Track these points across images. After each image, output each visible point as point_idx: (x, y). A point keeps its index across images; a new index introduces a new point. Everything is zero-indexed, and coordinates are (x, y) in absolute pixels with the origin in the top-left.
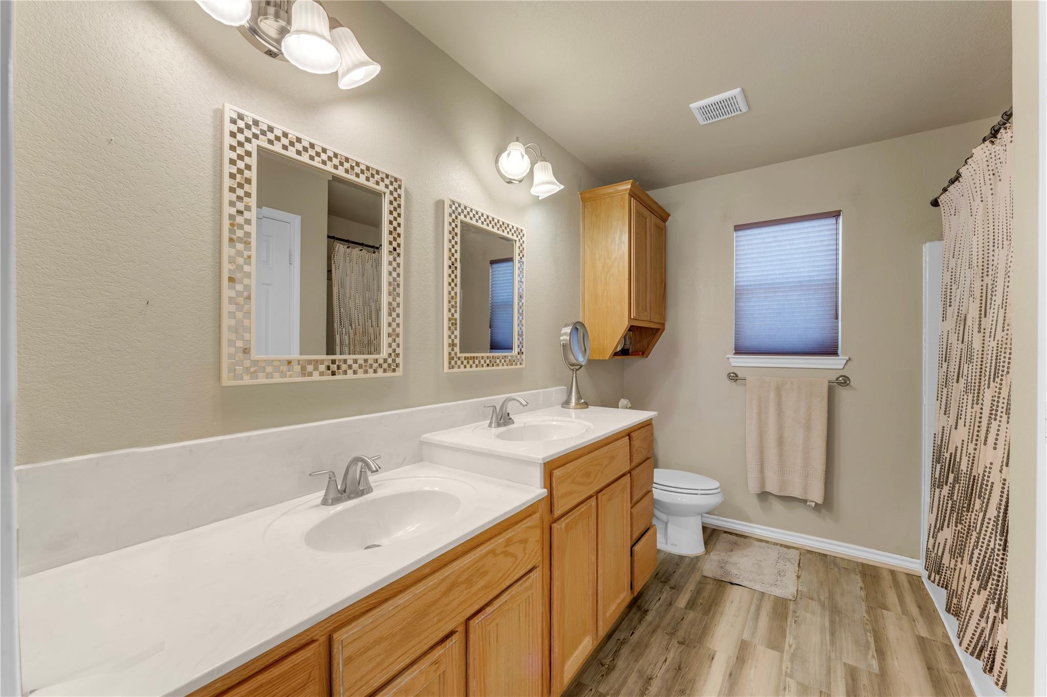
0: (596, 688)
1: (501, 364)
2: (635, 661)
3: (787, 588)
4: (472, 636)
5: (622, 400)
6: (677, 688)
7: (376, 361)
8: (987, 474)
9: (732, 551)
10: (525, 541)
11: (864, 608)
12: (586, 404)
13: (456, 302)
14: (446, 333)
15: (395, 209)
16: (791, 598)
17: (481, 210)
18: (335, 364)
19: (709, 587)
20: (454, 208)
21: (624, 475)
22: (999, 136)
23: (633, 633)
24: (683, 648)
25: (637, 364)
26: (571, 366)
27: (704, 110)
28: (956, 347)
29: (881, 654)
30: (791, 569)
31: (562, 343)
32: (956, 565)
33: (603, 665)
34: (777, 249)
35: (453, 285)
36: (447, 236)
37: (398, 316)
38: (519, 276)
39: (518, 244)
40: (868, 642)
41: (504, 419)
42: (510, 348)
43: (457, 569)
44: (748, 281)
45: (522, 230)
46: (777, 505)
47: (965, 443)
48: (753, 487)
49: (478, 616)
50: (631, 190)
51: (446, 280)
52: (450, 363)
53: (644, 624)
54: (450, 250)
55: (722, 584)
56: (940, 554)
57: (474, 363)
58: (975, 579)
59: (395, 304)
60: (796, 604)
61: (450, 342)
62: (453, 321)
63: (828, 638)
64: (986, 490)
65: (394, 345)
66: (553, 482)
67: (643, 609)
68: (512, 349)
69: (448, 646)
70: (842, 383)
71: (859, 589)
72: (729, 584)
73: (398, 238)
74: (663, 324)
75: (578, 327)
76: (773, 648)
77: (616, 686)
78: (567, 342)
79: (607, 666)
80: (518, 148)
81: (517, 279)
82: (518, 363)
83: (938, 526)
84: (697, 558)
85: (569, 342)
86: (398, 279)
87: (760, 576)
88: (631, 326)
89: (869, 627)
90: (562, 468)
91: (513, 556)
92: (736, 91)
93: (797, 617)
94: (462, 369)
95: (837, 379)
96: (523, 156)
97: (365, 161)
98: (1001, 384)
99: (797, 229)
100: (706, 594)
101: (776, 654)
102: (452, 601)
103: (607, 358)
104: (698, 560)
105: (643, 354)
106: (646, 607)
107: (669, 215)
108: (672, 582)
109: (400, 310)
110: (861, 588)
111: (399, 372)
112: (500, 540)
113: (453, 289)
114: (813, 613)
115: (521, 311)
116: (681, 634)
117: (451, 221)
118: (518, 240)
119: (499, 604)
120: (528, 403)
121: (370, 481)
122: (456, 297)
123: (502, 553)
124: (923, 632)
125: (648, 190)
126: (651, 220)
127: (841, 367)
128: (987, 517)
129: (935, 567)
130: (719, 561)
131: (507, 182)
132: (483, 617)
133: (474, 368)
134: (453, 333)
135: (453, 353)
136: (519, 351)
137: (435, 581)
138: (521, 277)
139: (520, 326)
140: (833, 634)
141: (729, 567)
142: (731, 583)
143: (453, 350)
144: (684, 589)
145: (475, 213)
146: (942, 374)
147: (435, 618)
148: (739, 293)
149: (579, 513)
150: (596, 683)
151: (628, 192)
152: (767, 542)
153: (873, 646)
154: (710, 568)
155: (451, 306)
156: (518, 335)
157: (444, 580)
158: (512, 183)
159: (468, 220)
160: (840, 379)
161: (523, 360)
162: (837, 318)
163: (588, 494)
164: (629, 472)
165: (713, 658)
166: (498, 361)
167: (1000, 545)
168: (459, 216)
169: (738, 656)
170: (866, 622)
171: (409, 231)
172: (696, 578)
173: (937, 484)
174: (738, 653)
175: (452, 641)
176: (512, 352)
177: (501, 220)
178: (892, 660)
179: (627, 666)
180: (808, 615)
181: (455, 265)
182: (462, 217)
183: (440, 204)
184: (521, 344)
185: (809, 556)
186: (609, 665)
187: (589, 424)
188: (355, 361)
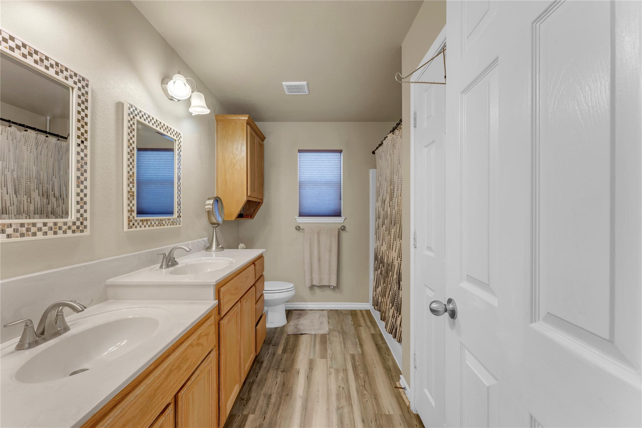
0: (242, 413)
1: (166, 224)
2: (261, 390)
3: (325, 329)
4: (180, 403)
5: (241, 244)
6: (284, 394)
7: (65, 224)
8: (393, 262)
9: (299, 318)
10: (207, 335)
11: (353, 329)
12: (223, 248)
13: (133, 180)
14: (126, 202)
15: (83, 103)
16: (327, 333)
17: (152, 115)
18: (24, 227)
19: (292, 339)
20: (131, 110)
21: (251, 287)
22: (395, 131)
23: (257, 376)
24: (284, 374)
25: (248, 223)
26: (212, 224)
27: (289, 87)
28: (382, 213)
29: (361, 345)
30: (325, 320)
31: (207, 210)
32: (383, 300)
33: (243, 400)
34: (317, 164)
35: (131, 166)
36: (126, 130)
37: (86, 187)
38: (178, 164)
39: (177, 143)
40: (357, 342)
41: (171, 262)
42: (172, 213)
43: (172, 361)
44: (305, 179)
45: (180, 134)
46: (317, 290)
47: (386, 251)
48: (308, 284)
49: (183, 389)
50: (247, 120)
51: (126, 163)
52: (129, 224)
53: (262, 369)
54: (129, 141)
55: (297, 336)
56: (378, 298)
57: (147, 224)
58: (390, 303)
59: (82, 178)
60: (329, 335)
61: (129, 209)
62: (132, 194)
63: (343, 346)
64: (393, 268)
65: (82, 211)
66: (220, 296)
67: (260, 362)
68: (173, 214)
69: (167, 414)
70: (343, 229)
71: (351, 321)
72: (300, 335)
73: (85, 126)
74: (262, 200)
75: (217, 200)
76: (323, 358)
77: (253, 407)
78: (210, 210)
79: (245, 399)
80: (182, 79)
81: (176, 166)
82: (178, 223)
83: (377, 286)
84: (284, 326)
85: (212, 210)
86: (85, 158)
87: (313, 327)
88: (248, 200)
89: (356, 336)
90: (224, 286)
91: (202, 345)
92: (305, 83)
93: (330, 341)
94: (138, 228)
95: (341, 228)
96: (185, 85)
97: (54, 58)
98: (397, 227)
99: (326, 156)
100: (290, 343)
101: (324, 360)
102: (170, 382)
103: (233, 220)
104: (284, 328)
105: (251, 217)
106: (262, 360)
107: (265, 138)
108: (273, 342)
109: (87, 183)
110: (352, 320)
111: (87, 232)
112: (195, 336)
113: (131, 169)
114: (336, 337)
115: (179, 188)
116: (282, 367)
117: (130, 119)
118: (177, 140)
119: (195, 378)
120: (191, 250)
121: (66, 322)
122: (134, 176)
123: (196, 344)
124: (373, 332)
125: (256, 121)
126: (257, 139)
127: (343, 222)
128: (393, 278)
129: (376, 304)
130: (294, 325)
131: (169, 99)
132: (186, 389)
133: (147, 228)
134: (131, 202)
135: (131, 217)
136: (178, 215)
137: (159, 372)
138: (179, 165)
139: (179, 198)
140: (344, 344)
141: (299, 327)
142: (302, 334)
143: (131, 215)
144: (280, 344)
145: (147, 117)
146: (377, 224)
147: (160, 397)
148: (301, 185)
149: (233, 312)
150: (241, 411)
151: (246, 121)
152: (314, 310)
153: (358, 343)
154: (290, 330)
155: (129, 182)
156: (178, 204)
157: (164, 370)
158: (173, 100)
159: (142, 120)
160: (342, 227)
161: (180, 221)
162: (341, 200)
163: (236, 301)
164: (254, 285)
165: (299, 373)
166: (164, 222)
167: (398, 288)
168: (135, 117)
169: (309, 368)
170: (355, 334)
171: (94, 121)
172: (285, 336)
173: (376, 269)
174: (310, 366)
175: (169, 410)
176: (173, 216)
177: (166, 124)
178: (365, 346)
179: (257, 395)
180: (335, 338)
181: (133, 152)
182: (138, 118)
183: (120, 106)
184: (179, 210)
185: (331, 312)
186: (247, 398)
187: (231, 259)
188: (45, 224)
